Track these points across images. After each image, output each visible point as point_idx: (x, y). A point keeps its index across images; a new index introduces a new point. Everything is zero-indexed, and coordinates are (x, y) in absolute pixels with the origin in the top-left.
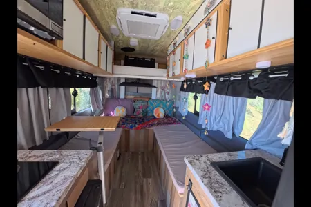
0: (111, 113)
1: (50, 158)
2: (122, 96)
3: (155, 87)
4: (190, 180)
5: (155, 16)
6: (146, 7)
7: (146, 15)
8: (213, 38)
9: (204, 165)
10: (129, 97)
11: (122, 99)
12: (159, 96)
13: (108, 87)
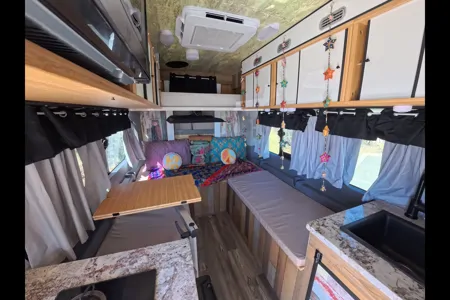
0: (158, 164)
1: (136, 265)
2: (171, 136)
3: (221, 120)
4: (317, 251)
5: (241, 22)
6: (232, 9)
7: (228, 19)
8: (338, 67)
9: (334, 232)
10: (181, 137)
11: (171, 142)
12: (224, 133)
13: (147, 124)
